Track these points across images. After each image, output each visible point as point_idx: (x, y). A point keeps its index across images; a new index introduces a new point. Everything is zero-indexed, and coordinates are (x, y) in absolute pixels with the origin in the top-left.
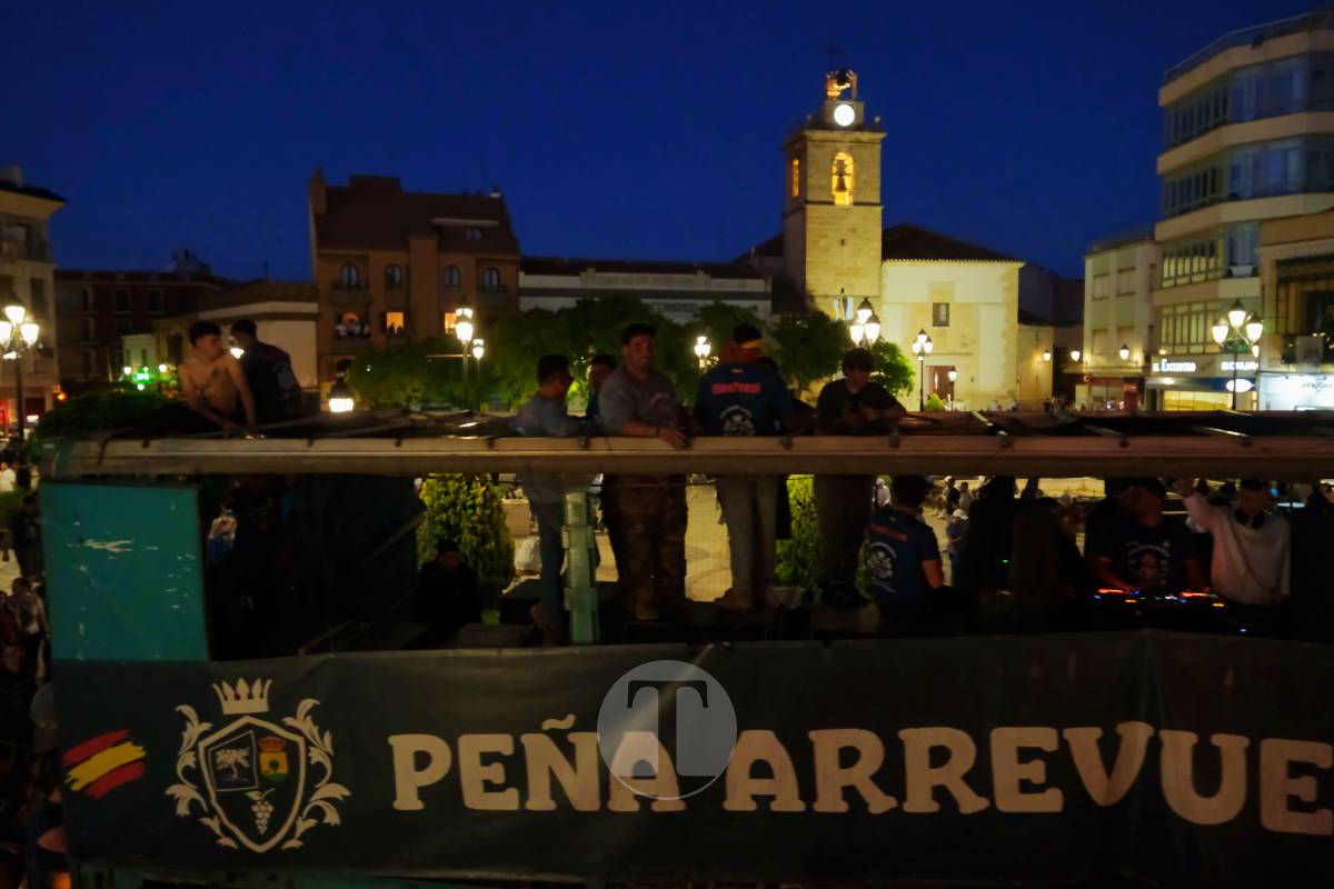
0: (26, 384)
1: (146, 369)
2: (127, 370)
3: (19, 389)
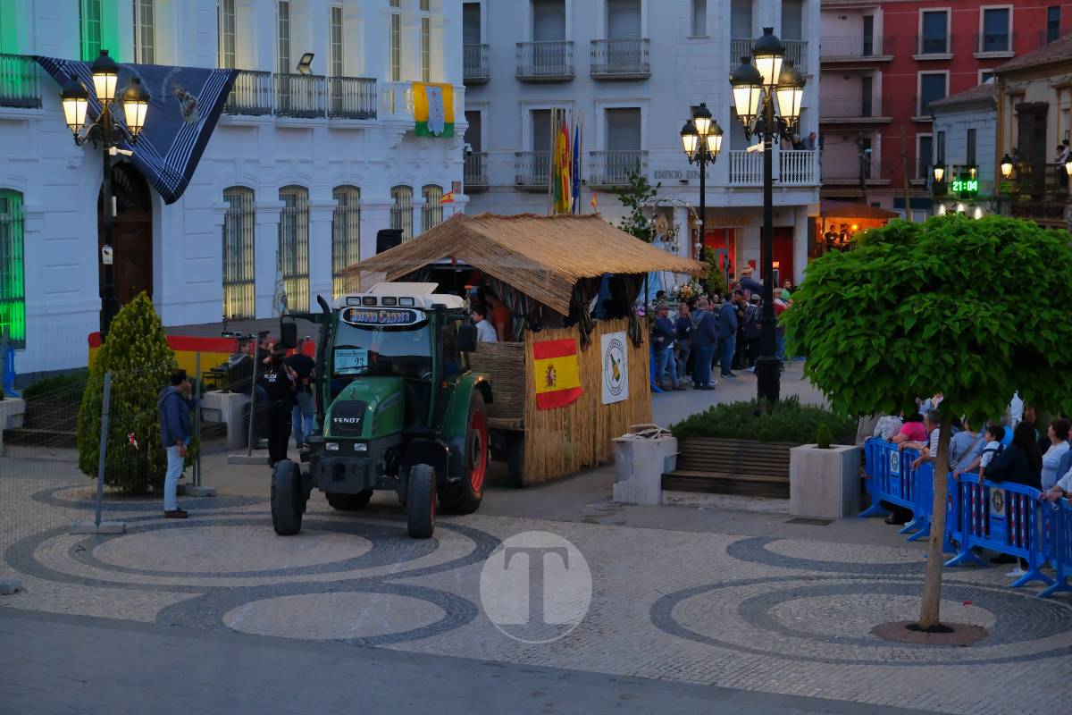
0: (777, 200)
1: (973, 171)
2: (939, 173)
3: (768, 210)
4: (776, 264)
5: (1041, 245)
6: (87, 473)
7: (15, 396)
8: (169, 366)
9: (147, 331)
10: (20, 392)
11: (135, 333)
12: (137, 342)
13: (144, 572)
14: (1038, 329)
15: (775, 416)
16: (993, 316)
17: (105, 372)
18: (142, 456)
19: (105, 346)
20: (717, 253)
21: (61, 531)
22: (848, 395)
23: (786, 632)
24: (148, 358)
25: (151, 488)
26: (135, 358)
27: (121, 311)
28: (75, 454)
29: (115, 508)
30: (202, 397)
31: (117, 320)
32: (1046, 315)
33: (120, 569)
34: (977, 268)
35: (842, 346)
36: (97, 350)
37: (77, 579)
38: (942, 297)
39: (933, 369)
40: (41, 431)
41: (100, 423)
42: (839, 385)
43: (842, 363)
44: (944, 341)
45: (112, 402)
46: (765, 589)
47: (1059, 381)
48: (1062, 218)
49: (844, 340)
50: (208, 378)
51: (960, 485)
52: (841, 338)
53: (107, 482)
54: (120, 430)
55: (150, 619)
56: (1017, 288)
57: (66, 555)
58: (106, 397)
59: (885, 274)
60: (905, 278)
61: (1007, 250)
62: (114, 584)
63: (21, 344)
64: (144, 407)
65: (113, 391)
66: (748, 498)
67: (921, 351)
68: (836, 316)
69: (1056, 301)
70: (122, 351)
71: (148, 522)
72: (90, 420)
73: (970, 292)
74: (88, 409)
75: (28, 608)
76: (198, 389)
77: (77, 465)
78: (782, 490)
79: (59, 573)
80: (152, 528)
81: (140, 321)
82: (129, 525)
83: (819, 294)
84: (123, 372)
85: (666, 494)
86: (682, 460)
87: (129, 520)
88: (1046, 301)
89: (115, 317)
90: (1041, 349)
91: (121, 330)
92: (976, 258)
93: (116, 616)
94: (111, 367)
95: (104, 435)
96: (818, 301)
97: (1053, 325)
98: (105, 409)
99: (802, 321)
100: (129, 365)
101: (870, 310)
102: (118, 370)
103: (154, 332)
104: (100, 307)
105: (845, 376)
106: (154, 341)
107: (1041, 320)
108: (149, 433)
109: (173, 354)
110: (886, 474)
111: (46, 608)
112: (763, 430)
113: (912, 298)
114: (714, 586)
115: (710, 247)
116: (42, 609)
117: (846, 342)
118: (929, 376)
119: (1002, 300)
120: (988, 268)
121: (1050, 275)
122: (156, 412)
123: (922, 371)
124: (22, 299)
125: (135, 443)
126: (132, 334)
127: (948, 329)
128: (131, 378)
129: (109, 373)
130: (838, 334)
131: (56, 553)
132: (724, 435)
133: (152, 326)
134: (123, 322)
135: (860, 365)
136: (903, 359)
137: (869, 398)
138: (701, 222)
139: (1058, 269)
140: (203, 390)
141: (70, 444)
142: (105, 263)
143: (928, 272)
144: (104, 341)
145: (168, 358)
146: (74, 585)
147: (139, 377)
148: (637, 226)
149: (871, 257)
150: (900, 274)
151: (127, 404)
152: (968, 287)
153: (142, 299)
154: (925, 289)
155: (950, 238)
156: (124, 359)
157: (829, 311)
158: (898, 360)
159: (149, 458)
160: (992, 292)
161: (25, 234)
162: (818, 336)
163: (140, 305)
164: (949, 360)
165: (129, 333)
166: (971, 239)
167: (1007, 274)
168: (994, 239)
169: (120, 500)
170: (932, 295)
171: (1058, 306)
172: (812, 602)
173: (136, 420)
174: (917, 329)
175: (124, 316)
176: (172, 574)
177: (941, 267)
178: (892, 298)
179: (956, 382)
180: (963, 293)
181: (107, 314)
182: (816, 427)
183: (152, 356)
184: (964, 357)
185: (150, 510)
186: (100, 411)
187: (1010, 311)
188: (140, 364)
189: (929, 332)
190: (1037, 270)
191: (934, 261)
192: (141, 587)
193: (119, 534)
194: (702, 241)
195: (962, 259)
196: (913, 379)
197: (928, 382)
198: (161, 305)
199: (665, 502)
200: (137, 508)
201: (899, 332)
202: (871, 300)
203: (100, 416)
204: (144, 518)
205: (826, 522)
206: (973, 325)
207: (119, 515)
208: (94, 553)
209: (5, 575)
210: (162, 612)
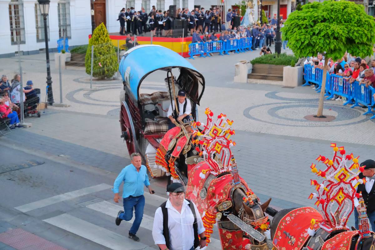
4: (281, 15)
5: (355, 9)
6: (87, 73)
7: (69, 52)
8: (110, 44)
9: (104, 34)
10: (69, 51)
11: (100, 35)
12: (101, 37)
13: (104, 101)
14: (353, 33)
15: (280, 58)
16: (341, 29)
17: (92, 45)
18: (103, 69)
19: (92, 38)
20: (265, 12)
21: (81, 90)
22: (299, 51)
23: (280, 117)
24: (104, 42)
25: (106, 78)
26: (100, 41)
27: (96, 28)
28: (84, 69)
29: (96, 83)
30: (120, 52)
31: (95, 31)
32: (356, 29)
33: (97, 100)
34: (337, 16)
35: (298, 38)
36: (90, 39)
37: (85, 103)
38: (326, 24)
39: (323, 44)
40: (74, 62)
41: (91, 60)
42: (297, 49)
43: (298, 42)
44: (327, 36)
45: (94, 54)
46: (275, 106)
47: (358, 47)
48: (363, 2)
49: (298, 36)
50: (122, 47)
51: (331, 77)
52: (298, 35)
53: (93, 76)
54: (97, 62)
55: (105, 114)
56: (348, 21)
57: (82, 96)
58: (93, 53)
59: (310, 17)
60: (316, 18)
61: (345, 10)
62: (95, 105)
63: (70, 38)
64: (104, 55)
65: (95, 51)
66: (272, 81)
67: (320, 39)
68: (296, 29)
69: (359, 24)
70: (97, 40)
71: (105, 87)
72: (88, 59)
73: (334, 22)
74: (88, 56)
75: (72, 111)
76: (118, 50)
77: (85, 72)
78: (281, 78)
79: (81, 101)
80: (106, 89)
81: (102, 31)
82: (100, 88)
83: (292, 22)
84: (97, 45)
85: (249, 80)
86: (253, 70)
87: (99, 87)
88: (356, 25)
89: (94, 30)
90: (354, 38)
91: (96, 34)
92: (336, 12)
93: (96, 113)
94: (94, 44)
95: (92, 63)
96: (291, 25)
97: (357, 31)
98: (92, 56)
99: (287, 31)
100: (99, 43)
101: (306, 28)
102: (96, 45)
103: (106, 34)
104: (91, 27)
105: (298, 46)
106: (106, 37)
107: (354, 30)
108: (105, 62)
109: (111, 41)
110: (311, 75)
111: (77, 111)
112: (276, 62)
113: (318, 24)
114: (261, 106)
115: (263, 10)
117: (299, 37)
118: (322, 46)
119: (343, 25)
120: (340, 16)
121: (357, 17)
122: (107, 57)
123: (320, 45)
124: (70, 25)
125: (101, 65)
126: (100, 34)
127: (327, 33)
128: (99, 47)
129: (93, 45)
130: (297, 34)
131: (79, 96)
132: (266, 63)
133: (105, 33)
134: (97, 31)
135: (302, 43)
136: (315, 42)
137: (305, 52)
138: (260, 3)
139: (360, 16)
140: (120, 50)
141: (83, 65)
142: (92, 15)
143: (323, 16)
144: (92, 36)
145: (110, 41)
146: (85, 105)
147: (101, 47)
148: (243, 4)
149: (307, 12)
150: (315, 17)
151: (99, 55)
152: (334, 21)
153: (102, 25)
154: (322, 22)
155: (330, 7)
156: (97, 42)
157: (295, 28)
158: (314, 42)
159: (105, 70)
160: (341, 22)
161: (70, 7)
162: (292, 35)
163: (102, 26)
164: (328, 42)
165: (99, 35)
166: (335, 7)
167: (345, 17)
168: (342, 7)
169: (97, 81)
170: (323, 23)
171: (359, 26)
172: (288, 109)
173: (101, 59)
174: (319, 33)
175: (97, 30)
176: (111, 102)
177: (326, 16)
178: (312, 24)
179: (329, 48)
180: (332, 22)
181: (93, 29)
182: (291, 61)
183: (105, 41)
184: (332, 41)
185: (105, 84)
186: (91, 56)
187: (346, 27)
188: (102, 43)
189: (322, 34)
190: (354, 17)
191: (325, 14)
192: (103, 105)
193: (97, 91)
194: (261, 8)
195: (333, 13)
196: (317, 47)
197: (322, 48)
198: (109, 27)
199: (249, 82)
200: (102, 84)
201: (314, 34)
202: (306, 25)
203: (91, 57)
205: (293, 88)
206: (335, 32)
207: (97, 85)
208: (90, 96)
209: (66, 102)
210: (109, 112)
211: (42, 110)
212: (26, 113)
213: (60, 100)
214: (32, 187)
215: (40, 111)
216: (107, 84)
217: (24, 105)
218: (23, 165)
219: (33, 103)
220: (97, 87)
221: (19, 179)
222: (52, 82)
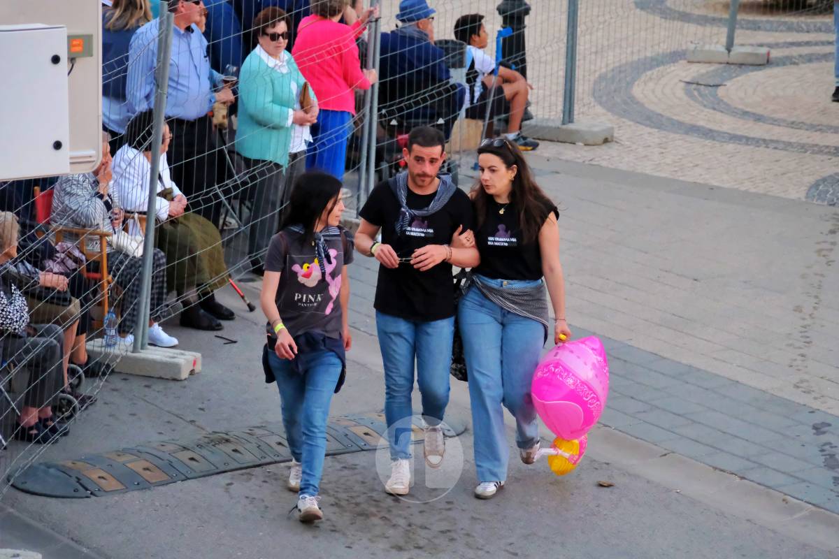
21: (675, 56)
29: (756, 27)
33: (758, 118)
37: (693, 129)
55: (797, 193)
57: (680, 92)
62: (748, 140)
71: (805, 50)
75: (623, 167)
79: (669, 119)
80: (810, 59)
82: (775, 53)
87: (777, 45)
93: (747, 186)
111: (647, 168)
116: (639, 170)
146: (689, 138)
169: (764, 13)
185: (808, 32)
192: (788, 145)
193: (758, 66)
200: (790, 29)
204: (799, 44)
207: (762, 37)
208: (721, 91)
209: (590, 117)
210: (817, 185)
211: (466, 152)
212: (385, 166)
213: (560, 107)
214: (400, 549)
215: (455, 157)
216: (820, 30)
217: (380, 124)
218: (360, 431)
219: (424, 116)
220: (761, 45)
221: (336, 505)
222: (527, 11)
